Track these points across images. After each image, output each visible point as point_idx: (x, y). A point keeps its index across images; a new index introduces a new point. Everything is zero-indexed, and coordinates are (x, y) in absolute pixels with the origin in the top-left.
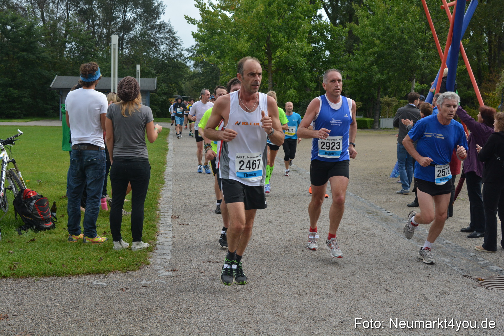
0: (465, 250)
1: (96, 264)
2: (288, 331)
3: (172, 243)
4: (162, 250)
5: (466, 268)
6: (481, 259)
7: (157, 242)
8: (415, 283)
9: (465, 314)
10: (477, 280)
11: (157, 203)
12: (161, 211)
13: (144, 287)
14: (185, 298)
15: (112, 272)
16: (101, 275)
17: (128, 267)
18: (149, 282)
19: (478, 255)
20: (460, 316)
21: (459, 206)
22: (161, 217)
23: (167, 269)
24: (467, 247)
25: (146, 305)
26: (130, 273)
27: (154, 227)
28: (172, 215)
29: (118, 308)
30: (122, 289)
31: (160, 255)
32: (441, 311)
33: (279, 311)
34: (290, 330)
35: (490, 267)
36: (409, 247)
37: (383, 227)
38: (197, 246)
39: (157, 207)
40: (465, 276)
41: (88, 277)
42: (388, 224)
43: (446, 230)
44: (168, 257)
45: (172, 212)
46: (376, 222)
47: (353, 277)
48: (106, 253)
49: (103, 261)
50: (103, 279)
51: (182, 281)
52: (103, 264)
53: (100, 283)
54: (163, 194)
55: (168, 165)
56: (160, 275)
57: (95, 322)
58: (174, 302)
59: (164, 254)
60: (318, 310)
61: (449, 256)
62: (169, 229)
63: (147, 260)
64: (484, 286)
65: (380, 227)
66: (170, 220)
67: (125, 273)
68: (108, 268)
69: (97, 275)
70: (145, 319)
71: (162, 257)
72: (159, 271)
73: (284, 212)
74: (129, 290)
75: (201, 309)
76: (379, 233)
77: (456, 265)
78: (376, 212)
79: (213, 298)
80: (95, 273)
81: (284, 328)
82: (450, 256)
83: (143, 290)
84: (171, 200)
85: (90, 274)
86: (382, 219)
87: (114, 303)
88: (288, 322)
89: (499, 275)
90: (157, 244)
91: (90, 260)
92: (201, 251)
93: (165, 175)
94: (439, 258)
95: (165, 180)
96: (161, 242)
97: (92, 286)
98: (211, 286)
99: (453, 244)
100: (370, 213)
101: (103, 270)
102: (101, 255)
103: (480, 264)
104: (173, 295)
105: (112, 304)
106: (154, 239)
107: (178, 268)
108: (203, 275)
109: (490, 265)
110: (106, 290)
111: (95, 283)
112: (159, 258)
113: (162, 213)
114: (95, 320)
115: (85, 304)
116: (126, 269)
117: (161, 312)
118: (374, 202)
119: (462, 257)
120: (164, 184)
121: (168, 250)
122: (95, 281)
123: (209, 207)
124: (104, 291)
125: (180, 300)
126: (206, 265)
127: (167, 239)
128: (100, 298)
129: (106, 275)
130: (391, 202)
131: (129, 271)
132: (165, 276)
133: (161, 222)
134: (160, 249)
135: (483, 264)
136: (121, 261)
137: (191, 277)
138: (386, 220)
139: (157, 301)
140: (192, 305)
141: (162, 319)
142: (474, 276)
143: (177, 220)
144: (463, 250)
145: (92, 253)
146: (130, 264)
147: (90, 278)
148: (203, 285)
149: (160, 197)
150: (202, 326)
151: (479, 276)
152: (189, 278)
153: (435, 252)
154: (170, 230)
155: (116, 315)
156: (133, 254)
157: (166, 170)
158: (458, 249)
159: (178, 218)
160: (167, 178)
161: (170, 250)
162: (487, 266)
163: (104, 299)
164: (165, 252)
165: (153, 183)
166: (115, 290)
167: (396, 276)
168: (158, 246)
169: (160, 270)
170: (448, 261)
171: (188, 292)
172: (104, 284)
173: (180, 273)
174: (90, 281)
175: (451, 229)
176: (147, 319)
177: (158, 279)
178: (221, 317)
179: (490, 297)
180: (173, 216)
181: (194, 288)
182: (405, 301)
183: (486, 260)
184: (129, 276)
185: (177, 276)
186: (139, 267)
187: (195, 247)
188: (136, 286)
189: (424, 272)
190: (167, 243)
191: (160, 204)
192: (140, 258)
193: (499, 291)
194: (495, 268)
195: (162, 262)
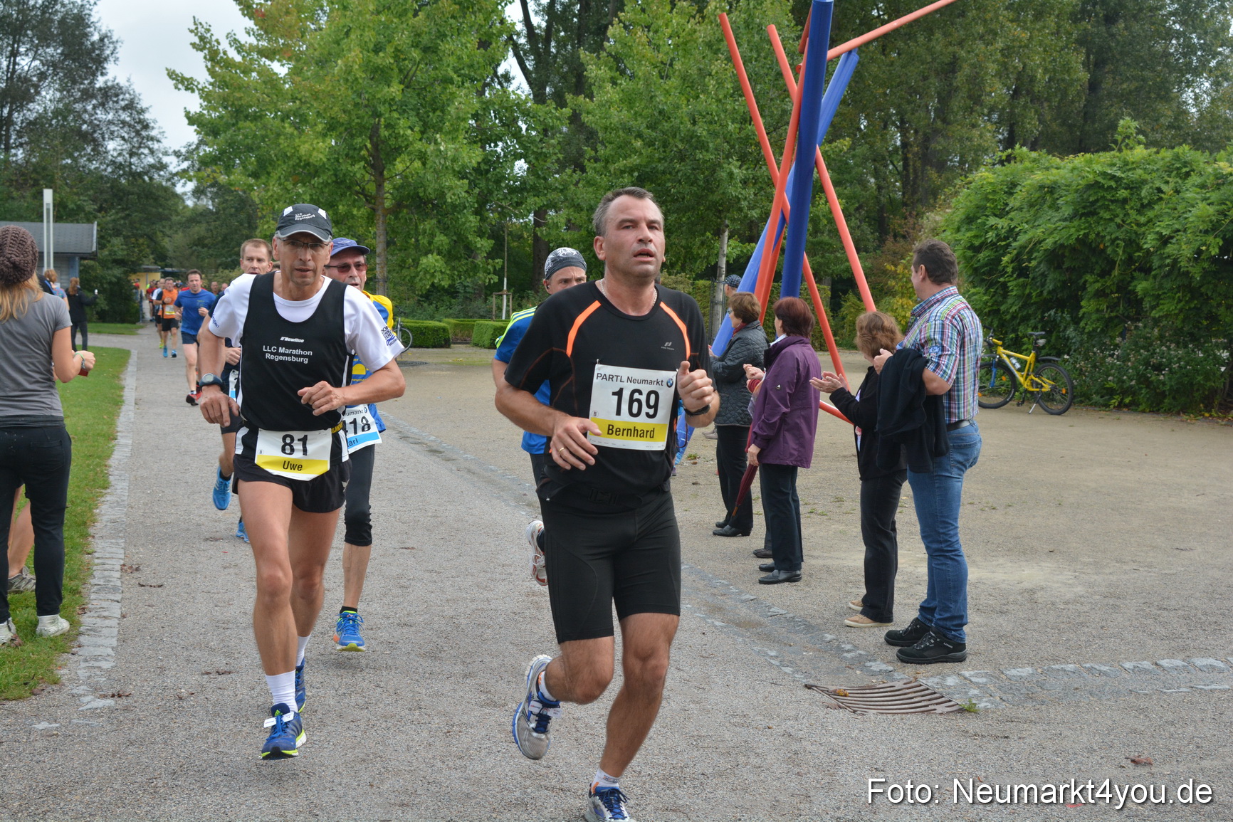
0: (813, 627)
3: (119, 631)
4: (91, 649)
5: (814, 669)
6: (848, 647)
7: (82, 629)
8: (692, 706)
9: (797, 770)
11: (85, 536)
12: (96, 555)
13: (44, 736)
14: (144, 759)
17: (3, 692)
18: (55, 725)
19: (843, 638)
21: (812, 529)
22: (95, 568)
23: (101, 693)
24: (819, 621)
25: (45, 780)
26: (9, 704)
27: (75, 592)
28: (122, 562)
31: (86, 660)
33: (369, 780)
35: (866, 664)
38: (180, 635)
39: (87, 545)
40: (808, 687)
44: (106, 665)
45: (122, 556)
51: (139, 720)
54: (103, 512)
55: (121, 441)
56: (84, 708)
58: (116, 770)
59: (96, 658)
61: (777, 642)
62: (113, 598)
63: (52, 673)
64: (849, 707)
66: (118, 575)
70: (40, 811)
71: (91, 664)
72: (82, 699)
73: (401, 551)
74: (4, 746)
75: (180, 783)
77: (791, 663)
79: (211, 755)
82: (779, 642)
83: (40, 744)
84: (124, 526)
88: (388, 805)
89: (884, 683)
90: (81, 634)
92: (189, 648)
93: (110, 467)
94: (755, 648)
95: (111, 478)
96: (91, 630)
98: (210, 729)
99: (788, 616)
103: (846, 658)
104: (114, 755)
107: (130, 689)
108: (192, 703)
109: (867, 659)
112: (85, 668)
113: (98, 558)
117: (83, 794)
119: (807, 645)
120: (106, 488)
121: (107, 647)
123: (217, 543)
125: (130, 763)
126: (199, 679)
127: (107, 622)
131: (8, 699)
132: (97, 709)
133: (94, 581)
134: (88, 646)
135: (853, 658)
137: (161, 710)
139: (73, 769)
140: (160, 774)
141: (84, 811)
142: (829, 687)
143: (136, 574)
144: (809, 628)
146: (8, 683)
148: (190, 728)
149: (94, 521)
151: (840, 685)
152: (157, 711)
153: (748, 634)
154: (116, 599)
156: (17, 660)
157: (115, 453)
158: (800, 625)
159: (137, 569)
160: (116, 473)
161: (113, 648)
162: (860, 662)
164: (98, 652)
165: (78, 487)
168: (82, 639)
169: (84, 695)
170: (773, 653)
171: (152, 746)
173: (135, 702)
176: (45, 813)
177: (79, 719)
178: (228, 801)
179: (857, 731)
180: (124, 565)
181: (166, 736)
182: (665, 747)
183: (858, 648)
184: (6, 712)
185: (126, 709)
186: (30, 689)
187: (175, 640)
188: (23, 736)
189: (717, 680)
190: (105, 631)
191: (93, 537)
192: (36, 669)
193: (880, 716)
194: (877, 666)
195: (90, 677)
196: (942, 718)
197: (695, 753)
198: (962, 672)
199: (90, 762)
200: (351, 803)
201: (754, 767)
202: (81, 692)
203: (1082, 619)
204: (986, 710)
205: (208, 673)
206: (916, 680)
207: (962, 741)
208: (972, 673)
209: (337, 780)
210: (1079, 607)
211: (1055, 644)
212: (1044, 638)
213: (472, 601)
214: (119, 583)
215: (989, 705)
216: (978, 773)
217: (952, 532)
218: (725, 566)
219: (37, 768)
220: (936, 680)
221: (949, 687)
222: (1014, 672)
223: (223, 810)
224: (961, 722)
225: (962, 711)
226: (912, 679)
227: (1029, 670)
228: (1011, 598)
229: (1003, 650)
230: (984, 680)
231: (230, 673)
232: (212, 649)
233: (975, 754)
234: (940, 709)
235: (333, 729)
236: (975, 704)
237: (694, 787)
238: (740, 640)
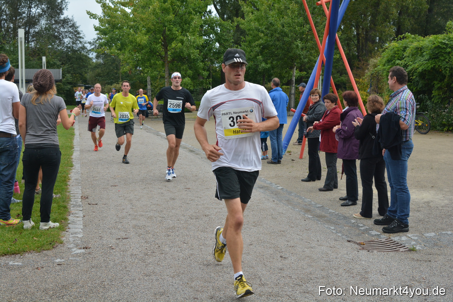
0: (346, 218)
1: (11, 245)
2: (196, 300)
3: (83, 222)
4: (74, 230)
5: (349, 234)
6: (361, 225)
7: (69, 222)
8: (306, 249)
9: (352, 275)
10: (359, 244)
11: (67, 185)
12: (71, 192)
13: (59, 265)
14: (98, 274)
15: (27, 252)
16: (17, 256)
17: (42, 247)
18: (63, 260)
19: (359, 222)
20: (347, 277)
22: (71, 197)
23: (79, 247)
24: (348, 215)
25: (61, 283)
26: (45, 252)
27: (65, 207)
28: (81, 195)
29: (35, 287)
30: (37, 268)
31: (72, 234)
32: (331, 274)
33: (186, 281)
34: (198, 299)
35: (369, 232)
36: (298, 217)
37: (274, 200)
38: (106, 224)
39: (67, 189)
40: (349, 241)
41: (4, 258)
42: (278, 197)
43: (329, 201)
44: (80, 236)
45: (81, 193)
46: (268, 195)
47: (251, 247)
48: (20, 234)
49: (18, 242)
50: (19, 260)
51: (95, 258)
52: (18, 245)
53: (16, 263)
54: (72, 176)
55: (76, 149)
56: (73, 253)
57: (13, 301)
58: (88, 278)
59: (76, 233)
60: (222, 279)
61: (333, 223)
62: (79, 209)
63: (60, 239)
64: (366, 249)
65: (271, 200)
66: (80, 200)
67: (39, 252)
68: (23, 249)
69: (13, 256)
70: (61, 295)
71: (74, 235)
73: (185, 189)
74: (44, 269)
75: (113, 283)
76: (271, 206)
77: (340, 232)
78: (267, 187)
79: (124, 272)
80: (11, 254)
81: (192, 297)
83: (58, 268)
84: (80, 181)
85: (5, 255)
86: (272, 193)
87: (31, 282)
88: (195, 292)
89: (377, 239)
90: (69, 223)
91: (5, 242)
92: (110, 228)
93: (73, 159)
94: (326, 226)
95: (74, 163)
96: (73, 222)
97: (8, 266)
98: (122, 261)
99: (336, 213)
100: (262, 188)
101: (18, 251)
102: (16, 236)
103: (361, 230)
104: (87, 271)
105: (29, 283)
106: (66, 219)
107: (90, 245)
108: (114, 251)
109: (369, 230)
110: (22, 270)
111: (11, 264)
112: (72, 237)
113: (72, 194)
114: (12, 300)
115: (3, 285)
116: (40, 249)
117: (77, 288)
118: (264, 178)
119: (345, 224)
120: (72, 167)
121: (79, 229)
122: (11, 262)
123: (116, 187)
124: (20, 271)
125: (93, 275)
126: (116, 241)
127: (78, 219)
128: (16, 278)
129: (21, 256)
130: (279, 177)
131: (44, 250)
132: (78, 253)
133: (71, 203)
134: (72, 228)
135: (364, 230)
136: (35, 241)
137: (103, 254)
138: (276, 193)
139: (72, 278)
140: (106, 280)
141: (78, 295)
142: (357, 241)
143: (87, 200)
144: (345, 218)
145: (7, 234)
146: (44, 244)
147: (6, 259)
148: (115, 261)
149: (69, 179)
150: (116, 299)
151: (361, 240)
152: (101, 254)
153: (322, 220)
154: (81, 210)
155: (33, 293)
156: (46, 234)
157: (74, 153)
158: (341, 217)
159: (87, 198)
160: (75, 161)
161: (82, 229)
162: (367, 231)
163: (21, 279)
164: (76, 230)
165: (62, 166)
166: (31, 269)
167: (289, 244)
168: (70, 225)
169: (73, 248)
170: (333, 228)
171: (101, 268)
172: (20, 264)
173: (93, 250)
174: (6, 262)
175: (334, 200)
176: (63, 296)
177: (72, 257)
178: (133, 290)
179: (371, 259)
180: (82, 196)
181: (106, 264)
182: (299, 266)
183: (365, 226)
184: (44, 255)
185: (89, 253)
186: (52, 246)
187: (105, 225)
188: (51, 265)
189: (313, 239)
190: (78, 222)
191: (69, 186)
192: (54, 238)
193: (379, 253)
194: (374, 233)
195: (74, 241)
196: (403, 253)
197: (311, 269)
198: (407, 235)
199: (78, 275)
200: (181, 291)
201: (335, 274)
202: (72, 247)
203: (450, 213)
204: (420, 250)
205: (119, 239)
206: (390, 238)
207: (413, 263)
208: (411, 235)
209: (174, 282)
210: (447, 208)
211: (442, 223)
212: (437, 221)
213: (215, 209)
214: (81, 203)
215: (420, 248)
216: (422, 276)
217: (405, 182)
218: (309, 194)
219: (58, 277)
220: (398, 238)
221: (403, 241)
222: (427, 235)
223: (131, 294)
224: (411, 255)
225: (410, 250)
226: (388, 238)
227: (432, 234)
228: (421, 205)
229: (422, 226)
230: (416, 238)
231: (127, 238)
232: (119, 229)
233: (419, 268)
234: (402, 250)
235: (169, 261)
236: (415, 248)
237: (313, 283)
238: (319, 223)
